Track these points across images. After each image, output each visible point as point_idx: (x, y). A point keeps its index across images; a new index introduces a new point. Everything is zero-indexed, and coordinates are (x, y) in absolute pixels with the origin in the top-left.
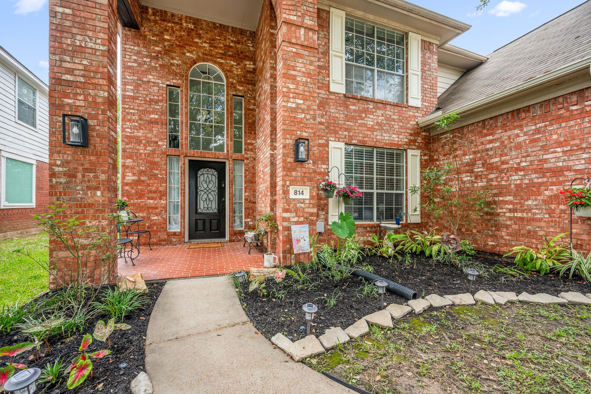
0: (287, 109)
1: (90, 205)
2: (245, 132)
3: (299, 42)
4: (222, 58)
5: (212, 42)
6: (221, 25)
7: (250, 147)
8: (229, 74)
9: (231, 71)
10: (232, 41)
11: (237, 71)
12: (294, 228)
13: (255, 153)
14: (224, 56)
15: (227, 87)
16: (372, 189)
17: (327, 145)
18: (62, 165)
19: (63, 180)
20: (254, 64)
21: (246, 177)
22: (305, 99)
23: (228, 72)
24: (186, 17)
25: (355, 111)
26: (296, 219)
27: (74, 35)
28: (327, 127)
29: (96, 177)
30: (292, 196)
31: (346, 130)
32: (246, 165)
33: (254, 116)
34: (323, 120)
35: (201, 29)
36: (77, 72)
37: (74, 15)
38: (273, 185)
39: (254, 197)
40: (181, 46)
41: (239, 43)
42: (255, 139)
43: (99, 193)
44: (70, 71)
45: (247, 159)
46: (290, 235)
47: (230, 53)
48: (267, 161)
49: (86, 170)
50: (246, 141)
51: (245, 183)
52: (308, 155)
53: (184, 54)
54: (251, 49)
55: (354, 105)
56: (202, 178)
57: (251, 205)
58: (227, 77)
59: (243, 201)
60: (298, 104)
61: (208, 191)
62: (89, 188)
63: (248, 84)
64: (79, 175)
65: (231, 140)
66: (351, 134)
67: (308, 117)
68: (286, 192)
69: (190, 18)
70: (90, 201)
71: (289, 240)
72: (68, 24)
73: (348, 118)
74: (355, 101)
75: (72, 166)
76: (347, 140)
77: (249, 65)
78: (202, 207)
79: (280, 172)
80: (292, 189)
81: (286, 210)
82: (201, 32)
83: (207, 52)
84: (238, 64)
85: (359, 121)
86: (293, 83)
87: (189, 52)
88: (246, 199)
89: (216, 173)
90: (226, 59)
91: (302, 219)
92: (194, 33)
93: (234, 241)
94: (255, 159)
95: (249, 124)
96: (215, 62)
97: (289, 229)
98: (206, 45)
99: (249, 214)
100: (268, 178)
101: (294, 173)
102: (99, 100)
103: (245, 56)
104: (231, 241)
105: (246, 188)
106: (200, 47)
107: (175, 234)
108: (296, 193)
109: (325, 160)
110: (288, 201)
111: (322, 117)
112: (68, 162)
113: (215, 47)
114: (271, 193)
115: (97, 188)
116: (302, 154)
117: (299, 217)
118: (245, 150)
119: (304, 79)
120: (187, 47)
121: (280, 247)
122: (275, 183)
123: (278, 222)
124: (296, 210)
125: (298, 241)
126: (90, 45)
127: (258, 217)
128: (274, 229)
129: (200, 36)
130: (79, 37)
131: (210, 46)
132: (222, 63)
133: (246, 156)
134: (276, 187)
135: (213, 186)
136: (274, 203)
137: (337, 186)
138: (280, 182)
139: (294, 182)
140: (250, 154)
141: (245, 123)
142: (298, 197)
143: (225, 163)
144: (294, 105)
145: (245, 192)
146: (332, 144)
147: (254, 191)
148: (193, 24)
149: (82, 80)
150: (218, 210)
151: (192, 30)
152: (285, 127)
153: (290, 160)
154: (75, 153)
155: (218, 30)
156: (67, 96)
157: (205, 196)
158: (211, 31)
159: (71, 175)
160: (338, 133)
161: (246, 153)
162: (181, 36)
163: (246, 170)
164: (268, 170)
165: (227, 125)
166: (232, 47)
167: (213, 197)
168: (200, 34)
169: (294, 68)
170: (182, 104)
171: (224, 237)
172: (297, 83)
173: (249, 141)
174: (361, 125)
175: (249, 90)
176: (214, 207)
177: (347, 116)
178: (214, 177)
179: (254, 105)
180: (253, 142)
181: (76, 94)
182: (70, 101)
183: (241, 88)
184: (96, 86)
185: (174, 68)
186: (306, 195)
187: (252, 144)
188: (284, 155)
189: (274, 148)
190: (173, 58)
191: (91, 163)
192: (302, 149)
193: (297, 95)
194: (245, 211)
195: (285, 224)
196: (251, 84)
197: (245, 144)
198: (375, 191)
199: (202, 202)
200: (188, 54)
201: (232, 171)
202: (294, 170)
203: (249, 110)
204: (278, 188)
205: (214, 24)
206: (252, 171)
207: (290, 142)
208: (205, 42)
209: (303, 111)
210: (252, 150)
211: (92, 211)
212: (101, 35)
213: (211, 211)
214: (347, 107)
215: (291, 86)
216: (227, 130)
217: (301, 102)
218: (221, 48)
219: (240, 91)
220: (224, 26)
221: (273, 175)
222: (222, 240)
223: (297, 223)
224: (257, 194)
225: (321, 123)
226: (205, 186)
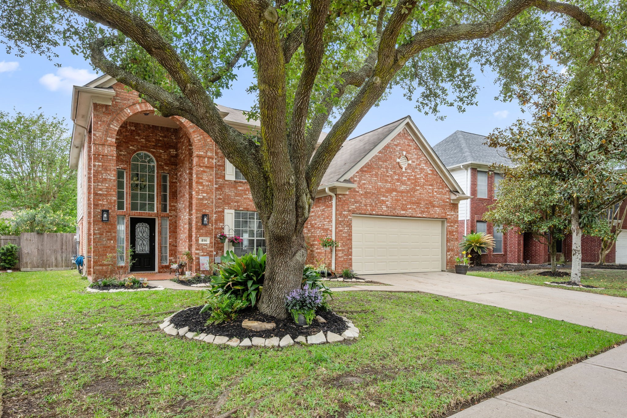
0: (198, 199)
1: (109, 247)
2: (170, 198)
3: (205, 165)
4: (154, 148)
5: (147, 139)
6: (153, 126)
7: (173, 208)
8: (158, 159)
9: (160, 157)
10: (161, 136)
11: (164, 156)
12: (201, 258)
13: (177, 212)
14: (155, 147)
15: (157, 168)
16: (254, 237)
17: (223, 212)
18: (98, 230)
19: (98, 236)
20: (176, 151)
21: (170, 228)
22: (207, 193)
23: (158, 158)
24: (130, 122)
25: (241, 190)
26: (202, 254)
27: (102, 174)
28: (223, 201)
29: (111, 235)
30: (200, 242)
31: (236, 202)
32: (170, 220)
33: (176, 186)
34: (221, 197)
35: (140, 130)
36: (104, 190)
37: (103, 166)
38: (190, 236)
39: (176, 242)
40: (127, 142)
41: (165, 137)
42: (176, 202)
43: (112, 242)
44: (101, 190)
45: (171, 216)
46: (199, 261)
47: (160, 145)
48: (187, 221)
49: (107, 232)
50: (170, 204)
51: (170, 232)
52: (208, 222)
53: (128, 147)
54: (174, 140)
55: (241, 186)
56: (138, 230)
57: (173, 248)
58: (157, 161)
59: (168, 245)
60: (204, 196)
61: (142, 239)
62: (108, 239)
63: (172, 165)
64: (104, 234)
65: (160, 204)
66: (239, 204)
67: (209, 202)
68: (197, 240)
69: (133, 123)
70: (109, 245)
71: (198, 264)
72: (100, 169)
73: (237, 195)
74: (242, 184)
75: (102, 230)
76: (236, 208)
77: (173, 152)
78: (138, 250)
79: (194, 229)
80: (200, 239)
81: (197, 249)
82: (140, 132)
83: (144, 145)
84: (165, 152)
85: (244, 196)
86: (201, 186)
87: (132, 146)
88: (170, 244)
89: (148, 226)
90: (156, 149)
91: (205, 254)
92: (135, 133)
93: (162, 272)
94: (176, 216)
95: (173, 192)
96: (149, 151)
97: (198, 259)
98: (143, 140)
99: (172, 254)
100: (187, 231)
101: (201, 231)
102: (112, 201)
103: (170, 146)
104: (159, 272)
105: (170, 236)
106: (139, 142)
107: (122, 267)
108: (202, 240)
109: (222, 221)
110: (198, 245)
111: (220, 195)
112: (100, 229)
113: (150, 141)
114: (189, 240)
115: (111, 240)
116: (206, 222)
117: (204, 253)
118: (170, 210)
119: (207, 183)
120: (131, 143)
121: (194, 268)
122: (192, 235)
123: (193, 256)
124: (203, 249)
125: (203, 264)
126: (109, 177)
127: (178, 256)
128: (191, 259)
129: (139, 135)
130: (104, 174)
131: (146, 141)
132: (154, 152)
133: (170, 214)
134: (192, 237)
135: (146, 234)
136: (190, 246)
137: (228, 236)
138: (194, 234)
139: (201, 235)
140: (173, 213)
141: (170, 192)
142: (203, 243)
143: (155, 219)
144: (201, 197)
145: (170, 239)
146: (226, 211)
147: (176, 238)
148: (135, 127)
149: (106, 193)
150: (150, 251)
151: (134, 131)
152: (197, 208)
153: (200, 224)
154: (103, 224)
155: (152, 129)
156: (100, 200)
157: (141, 242)
158: (147, 130)
159: (101, 234)
160: (230, 204)
161: (170, 212)
162: (126, 136)
163: (170, 224)
164: (187, 226)
165: (157, 193)
166: (161, 140)
167: (147, 243)
168: (139, 133)
169: (202, 178)
170: (127, 181)
171: (154, 270)
172: (203, 186)
173: (172, 204)
174: (245, 198)
175: (172, 169)
176: (147, 249)
177: (236, 194)
178: (147, 229)
179: (176, 179)
180: (175, 204)
181: (103, 200)
182: (101, 202)
183: (167, 168)
184: (111, 195)
185: (122, 157)
186: (208, 242)
187: (174, 206)
188: (196, 222)
189: (190, 215)
190: (121, 151)
191: (109, 229)
192: (205, 219)
193: (203, 192)
194: (170, 252)
195: (197, 256)
196: (174, 165)
197: (170, 206)
198: (255, 238)
199: (138, 246)
200: (131, 147)
201: (161, 225)
202: (201, 229)
203: (173, 182)
204: (193, 238)
205: (149, 125)
206: (175, 224)
207: (200, 215)
208: (143, 138)
209: (206, 200)
210: (174, 210)
211: (109, 250)
212: (113, 172)
213: (145, 252)
214: (236, 188)
215: (200, 188)
216: (157, 197)
217: (205, 195)
218: (153, 141)
219: (166, 170)
220: (155, 126)
221: (190, 230)
222: (153, 272)
223: (203, 256)
224: (178, 240)
225: (220, 199)
226: (141, 235)
